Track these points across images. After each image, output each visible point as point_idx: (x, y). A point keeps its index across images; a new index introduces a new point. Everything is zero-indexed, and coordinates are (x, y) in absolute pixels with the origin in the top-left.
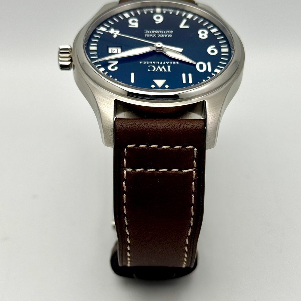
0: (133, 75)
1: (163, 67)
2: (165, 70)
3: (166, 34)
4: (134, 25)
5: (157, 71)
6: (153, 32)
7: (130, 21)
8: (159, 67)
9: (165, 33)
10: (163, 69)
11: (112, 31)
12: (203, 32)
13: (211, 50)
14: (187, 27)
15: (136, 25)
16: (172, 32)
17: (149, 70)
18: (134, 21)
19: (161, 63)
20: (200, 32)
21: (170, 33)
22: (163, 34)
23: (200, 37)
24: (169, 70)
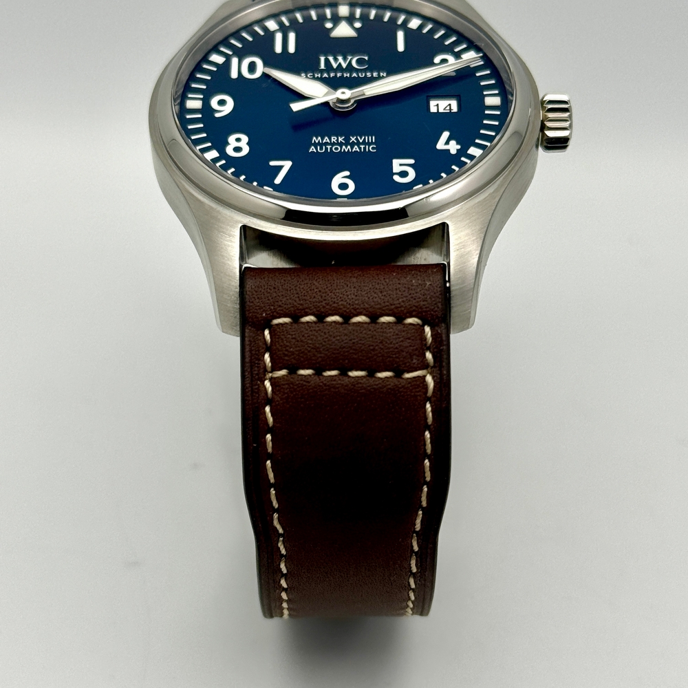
0: (401, 47)
1: (335, 65)
2: (331, 58)
3: (326, 144)
4: (401, 165)
5: (350, 58)
6: (356, 148)
7: (412, 174)
8: (344, 65)
9: (329, 147)
10: (336, 63)
11: (453, 147)
12: (237, 149)
13: (224, 106)
14: (272, 163)
15: (397, 165)
16: (312, 149)
17: (366, 58)
18: (404, 174)
19: (339, 75)
20: (246, 150)
21: (315, 145)
22: (333, 144)
23: (245, 139)
24: (322, 59)
